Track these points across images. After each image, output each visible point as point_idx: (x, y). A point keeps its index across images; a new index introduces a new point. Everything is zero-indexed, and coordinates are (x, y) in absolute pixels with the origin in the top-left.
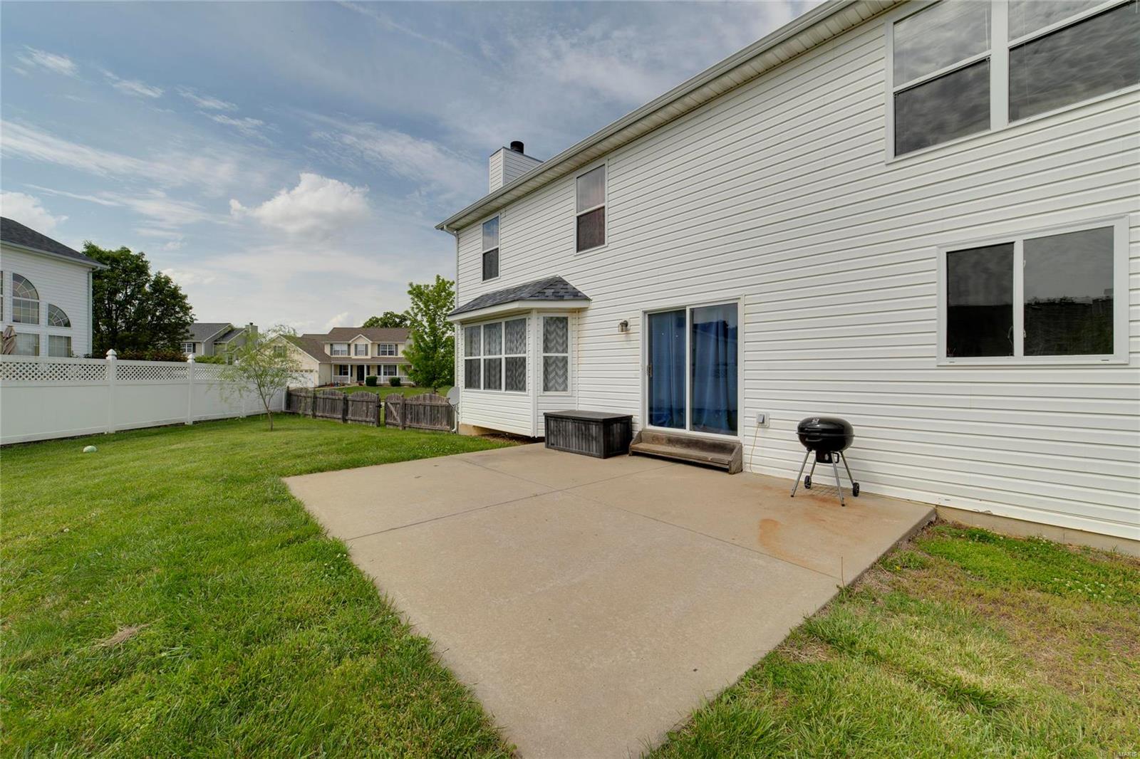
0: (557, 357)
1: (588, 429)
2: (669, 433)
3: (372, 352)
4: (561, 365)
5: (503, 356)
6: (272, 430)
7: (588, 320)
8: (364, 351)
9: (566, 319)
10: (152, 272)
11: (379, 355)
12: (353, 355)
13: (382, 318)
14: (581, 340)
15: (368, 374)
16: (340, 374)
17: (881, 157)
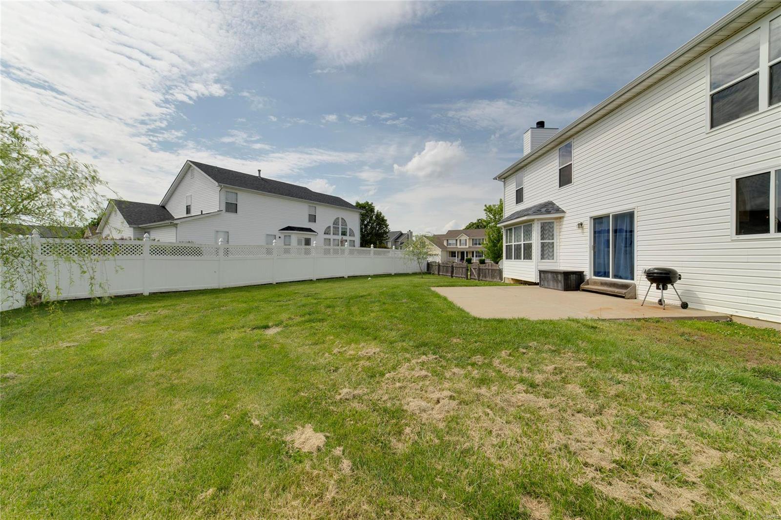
0: (549, 242)
1: (557, 277)
2: (601, 280)
3: (469, 244)
4: (551, 246)
5: (522, 243)
6: (422, 278)
7: (565, 223)
8: (465, 244)
9: (553, 223)
10: (376, 211)
11: (473, 245)
12: (458, 246)
13: (476, 223)
14: (561, 234)
15: (467, 256)
16: (452, 257)
17: (703, 130)
